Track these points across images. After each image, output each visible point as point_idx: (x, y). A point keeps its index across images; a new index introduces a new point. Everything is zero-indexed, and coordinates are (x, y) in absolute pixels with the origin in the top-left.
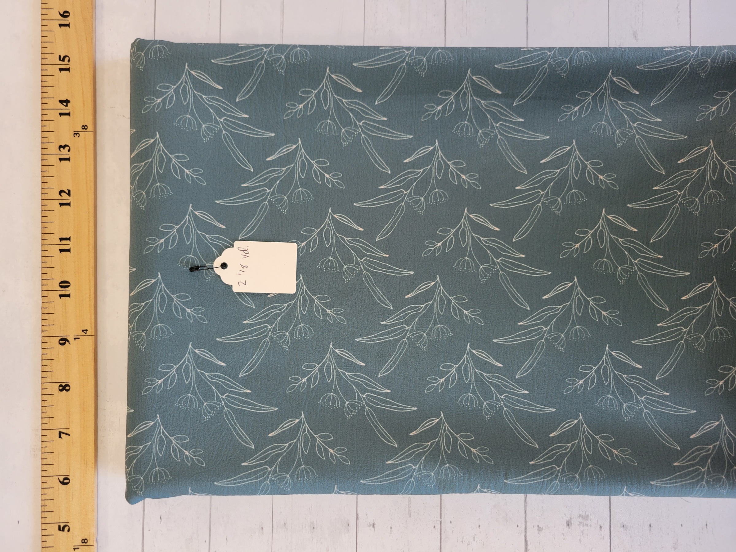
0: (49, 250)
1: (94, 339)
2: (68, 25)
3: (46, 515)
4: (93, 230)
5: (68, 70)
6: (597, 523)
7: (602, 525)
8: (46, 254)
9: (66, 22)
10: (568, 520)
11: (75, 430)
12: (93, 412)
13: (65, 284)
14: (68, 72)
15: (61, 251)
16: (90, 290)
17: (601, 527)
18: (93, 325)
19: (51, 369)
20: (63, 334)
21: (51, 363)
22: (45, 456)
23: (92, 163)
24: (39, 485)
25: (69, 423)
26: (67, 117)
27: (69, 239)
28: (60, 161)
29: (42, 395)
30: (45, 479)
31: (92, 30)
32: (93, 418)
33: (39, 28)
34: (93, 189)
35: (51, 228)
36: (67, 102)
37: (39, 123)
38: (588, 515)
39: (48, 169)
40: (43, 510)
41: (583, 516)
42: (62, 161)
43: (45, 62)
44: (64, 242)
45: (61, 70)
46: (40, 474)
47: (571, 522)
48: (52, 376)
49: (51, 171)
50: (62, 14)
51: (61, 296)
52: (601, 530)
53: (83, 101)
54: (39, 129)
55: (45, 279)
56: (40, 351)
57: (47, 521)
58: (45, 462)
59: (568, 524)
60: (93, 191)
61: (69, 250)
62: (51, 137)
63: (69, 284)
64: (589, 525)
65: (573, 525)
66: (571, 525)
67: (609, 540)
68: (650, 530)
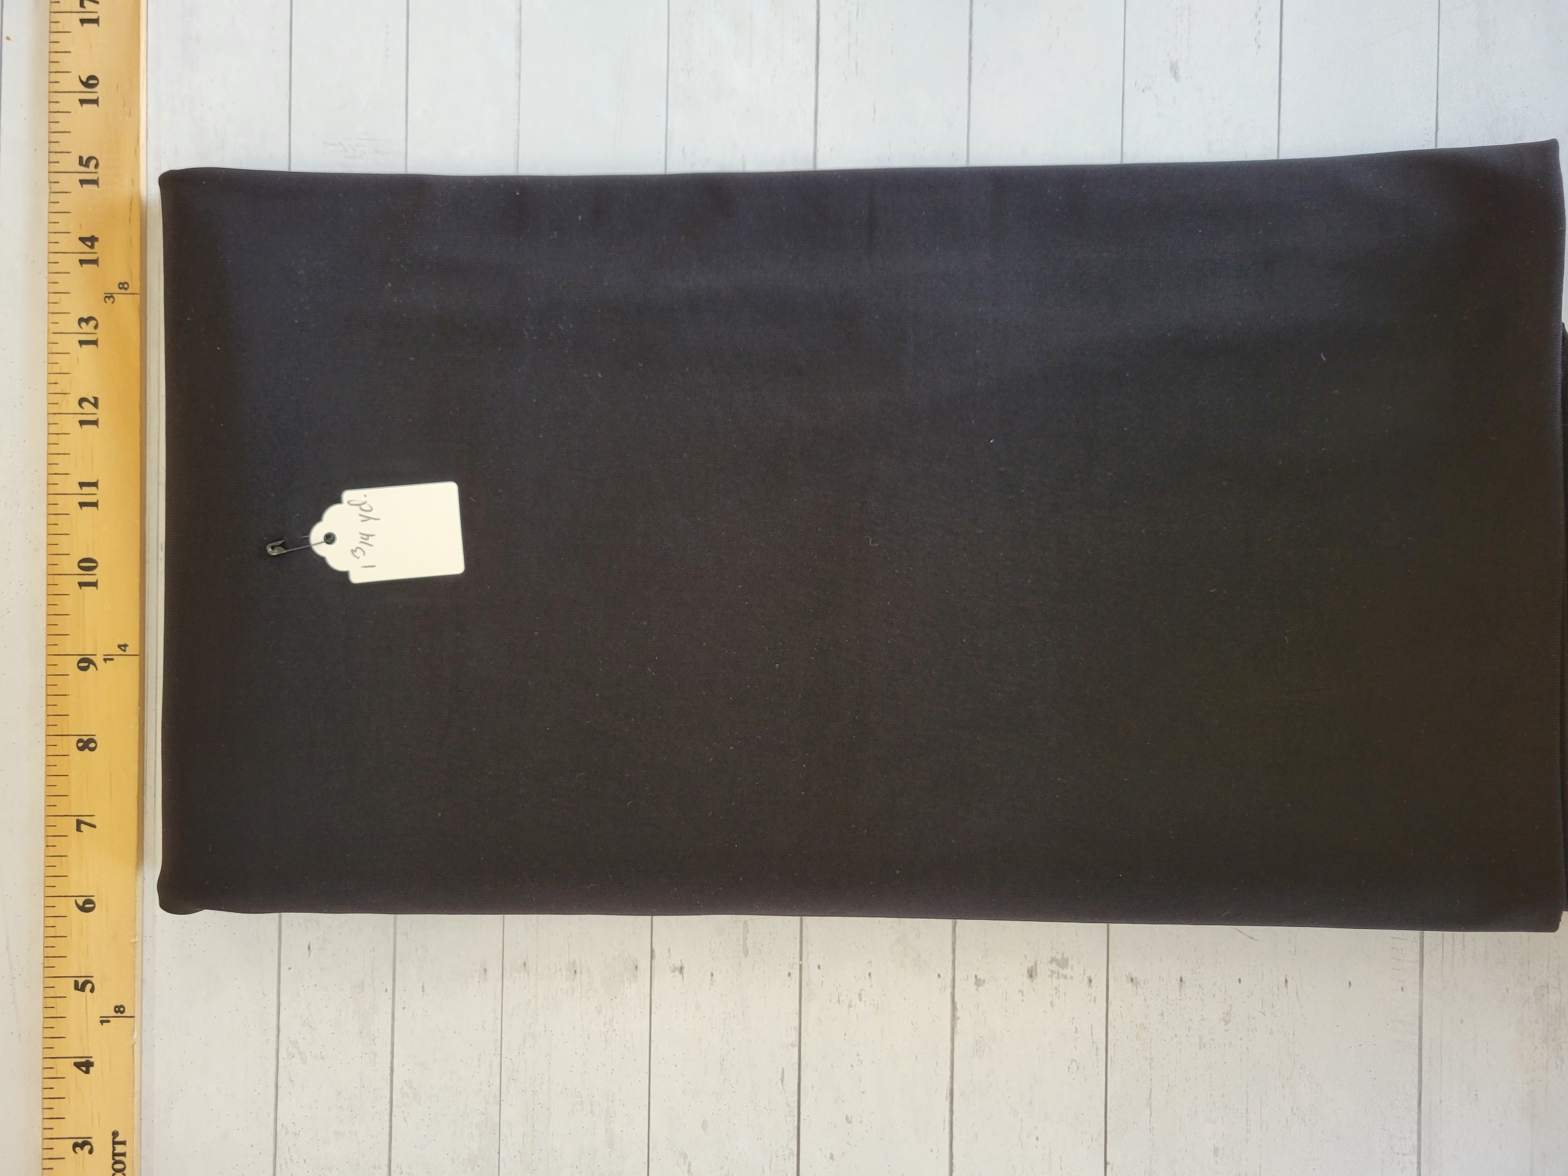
0: (61, 504)
2: (96, 102)
5: (96, 181)
6: (1084, 974)
7: (1092, 978)
8: (56, 510)
9: (93, 97)
10: (1030, 966)
11: (104, 818)
13: (87, 564)
14: (96, 185)
15: (83, 505)
17: (1090, 981)
19: (63, 711)
20: (84, 651)
21: (64, 702)
22: (52, 861)
25: (93, 805)
26: (94, 266)
27: (95, 484)
28: (82, 346)
29: (47, 756)
35: (64, 464)
36: (93, 239)
38: (1067, 960)
39: (60, 359)
41: (1057, 959)
43: (54, 168)
44: (86, 490)
45: (83, 182)
47: (1036, 970)
48: (64, 724)
49: (66, 362)
51: (84, 585)
52: (1090, 986)
55: (54, 555)
58: (52, 872)
59: (1031, 974)
61: (95, 504)
62: (65, 303)
63: (95, 564)
64: (1068, 977)
65: (1038, 975)
66: (1036, 975)
67: (1105, 1005)
68: (1181, 987)
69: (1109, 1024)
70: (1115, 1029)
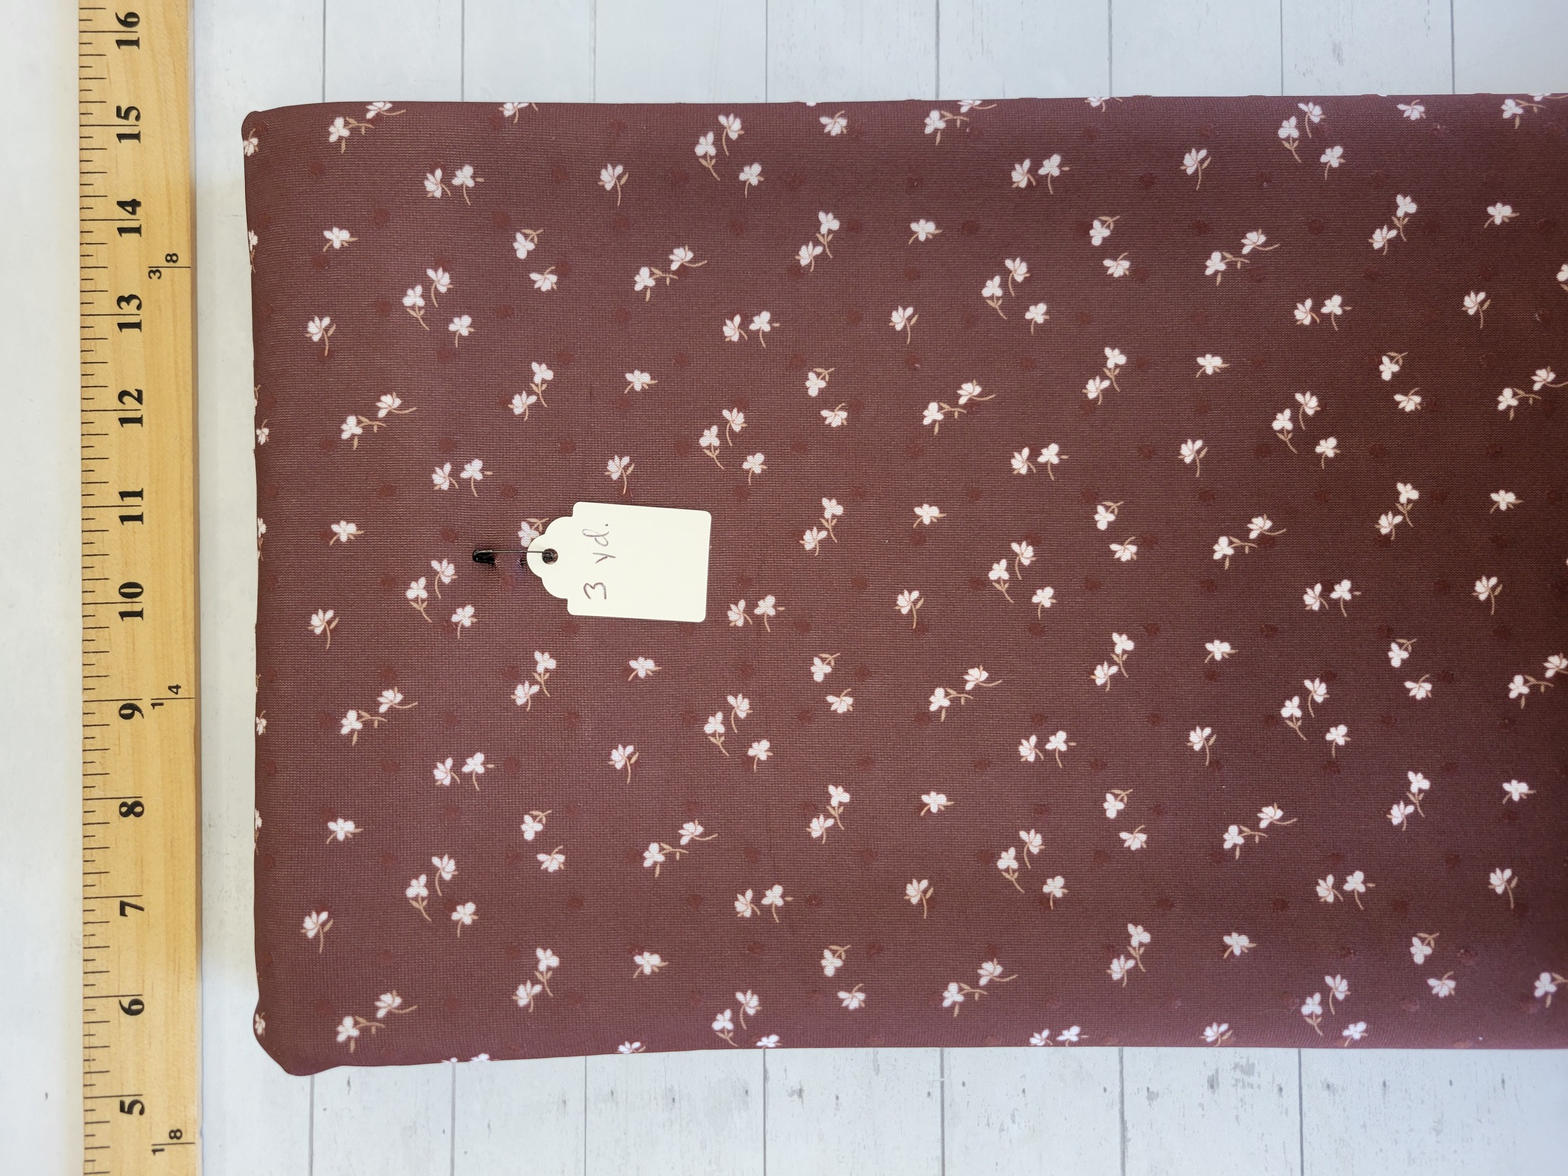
0: (97, 518)
1: (193, 705)
2: (136, 43)
3: (94, 1078)
4: (191, 475)
5: (136, 137)
6: (1273, 1082)
7: (1282, 1086)
8: (92, 525)
9: (133, 37)
10: (1210, 1075)
11: (153, 899)
12: (193, 861)
13: (131, 590)
14: (137, 141)
15: (124, 519)
16: (184, 601)
17: (1281, 1089)
18: (192, 675)
19: (103, 768)
20: (127, 695)
21: (104, 757)
22: (92, 954)
23: (189, 332)
24: (79, 1017)
25: (142, 883)
26: (135, 235)
27: (139, 494)
28: (121, 330)
29: (84, 824)
30: (91, 1003)
31: (187, 54)
32: (194, 874)
33: (75, 49)
34: (190, 388)
35: (101, 470)
36: (135, 204)
37: (76, 250)
38: (1253, 1064)
39: (95, 346)
40: (88, 1070)
41: (1242, 1066)
42: (123, 330)
43: (86, 120)
44: (129, 501)
45: (121, 137)
46: (79, 992)
47: (1217, 1079)
48: (104, 784)
49: (102, 351)
50: (122, 18)
51: (123, 615)
52: (1281, 1096)
53: (169, 202)
54: (76, 262)
55: (90, 579)
56: (79, 732)
57: (95, 1092)
58: (91, 967)
59: (1213, 1084)
60: (190, 392)
61: (139, 518)
62: (102, 279)
63: (139, 590)
64: (1255, 1086)
65: (1221, 1085)
66: (1218, 1086)
67: (1299, 1118)
68: (1384, 1094)
69: (1304, 1140)
70: (1311, 1145)
